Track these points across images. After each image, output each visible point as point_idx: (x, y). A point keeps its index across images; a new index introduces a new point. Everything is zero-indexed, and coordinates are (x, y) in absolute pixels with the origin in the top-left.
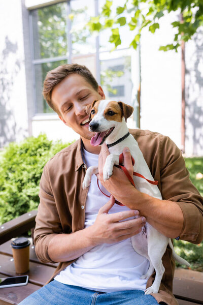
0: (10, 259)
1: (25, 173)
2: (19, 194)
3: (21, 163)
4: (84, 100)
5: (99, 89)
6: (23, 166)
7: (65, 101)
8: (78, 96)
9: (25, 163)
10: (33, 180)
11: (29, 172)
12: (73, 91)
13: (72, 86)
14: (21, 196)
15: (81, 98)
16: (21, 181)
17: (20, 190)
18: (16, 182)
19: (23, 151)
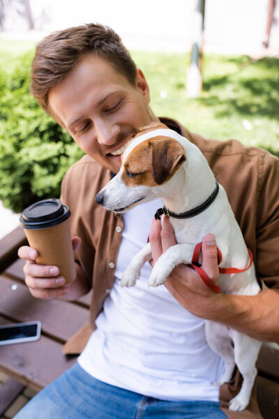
0: (11, 286)
1: (22, 123)
2: (17, 156)
3: (16, 105)
4: (112, 113)
5: (139, 75)
6: (19, 110)
7: (76, 117)
8: (101, 106)
9: (21, 105)
10: (37, 133)
11: (29, 121)
12: (91, 98)
13: (88, 88)
14: (20, 158)
15: (107, 109)
16: (18, 135)
17: (18, 148)
18: (11, 137)
19: (17, 83)
